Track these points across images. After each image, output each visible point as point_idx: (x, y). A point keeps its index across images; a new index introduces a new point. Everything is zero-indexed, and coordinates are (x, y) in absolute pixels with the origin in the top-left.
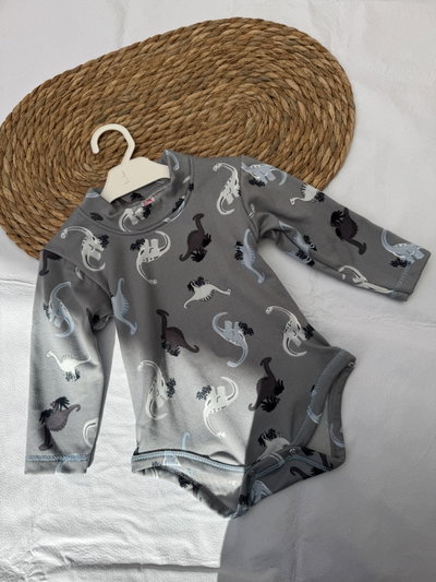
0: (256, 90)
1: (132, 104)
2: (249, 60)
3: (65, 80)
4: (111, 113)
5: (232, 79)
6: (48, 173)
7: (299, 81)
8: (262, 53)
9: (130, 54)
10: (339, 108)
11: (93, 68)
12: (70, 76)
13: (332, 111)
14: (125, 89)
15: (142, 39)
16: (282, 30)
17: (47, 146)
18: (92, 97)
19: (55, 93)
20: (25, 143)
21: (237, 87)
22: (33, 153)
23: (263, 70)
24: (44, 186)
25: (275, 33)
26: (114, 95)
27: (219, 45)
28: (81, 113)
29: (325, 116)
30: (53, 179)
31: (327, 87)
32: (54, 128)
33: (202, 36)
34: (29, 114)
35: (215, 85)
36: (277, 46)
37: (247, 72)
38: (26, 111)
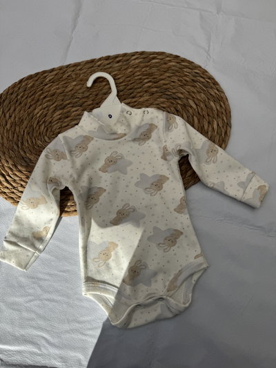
0: (168, 104)
1: (84, 100)
2: (167, 82)
3: (42, 77)
4: (69, 104)
5: (153, 94)
6: (20, 139)
7: (197, 102)
8: (175, 79)
9: (88, 66)
10: (221, 125)
11: (62, 71)
12: (46, 74)
13: (215, 126)
14: (80, 89)
15: (98, 57)
16: (191, 65)
17: (22, 120)
18: (58, 91)
19: (34, 84)
20: (7, 115)
21: (155, 100)
22: (12, 123)
23: (174, 91)
24: (15, 147)
25: (186, 67)
26: (73, 92)
27: (148, 68)
28: (49, 101)
29: (210, 129)
30: (22, 143)
31: (215, 109)
32: (29, 108)
33: (137, 61)
34: (14, 96)
35: (141, 96)
36: (186, 76)
37: (163, 90)
38: (12, 94)
